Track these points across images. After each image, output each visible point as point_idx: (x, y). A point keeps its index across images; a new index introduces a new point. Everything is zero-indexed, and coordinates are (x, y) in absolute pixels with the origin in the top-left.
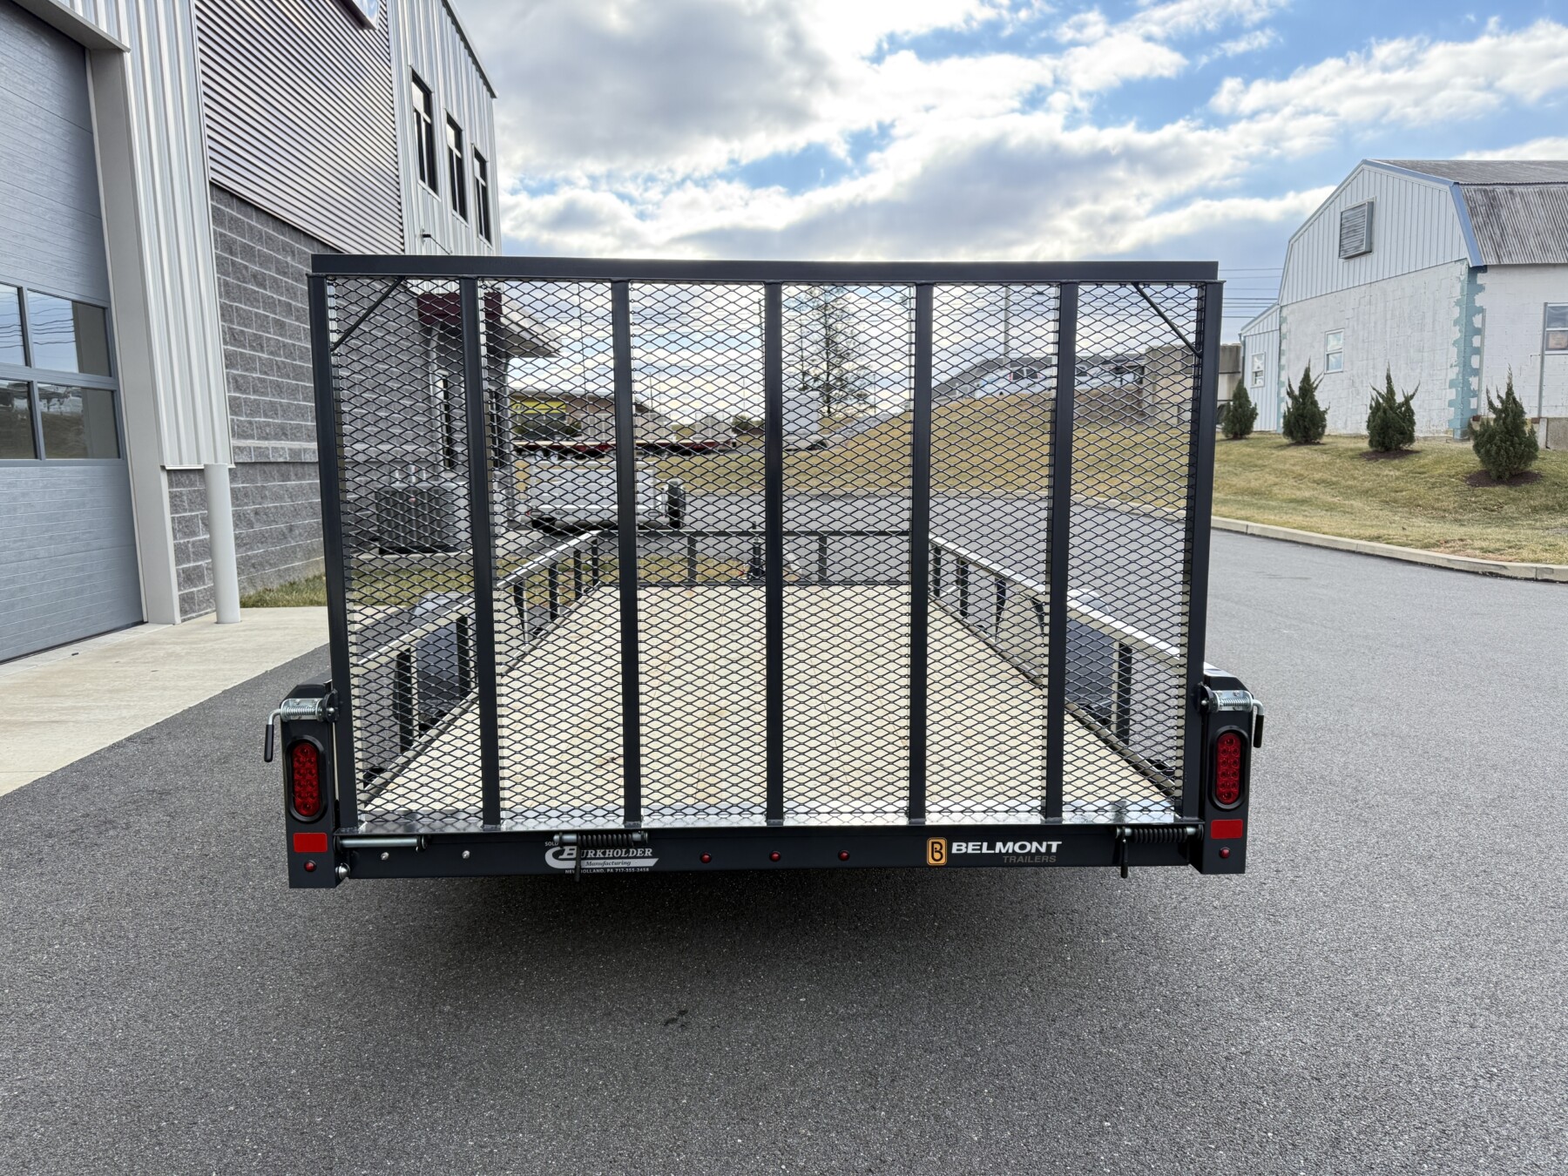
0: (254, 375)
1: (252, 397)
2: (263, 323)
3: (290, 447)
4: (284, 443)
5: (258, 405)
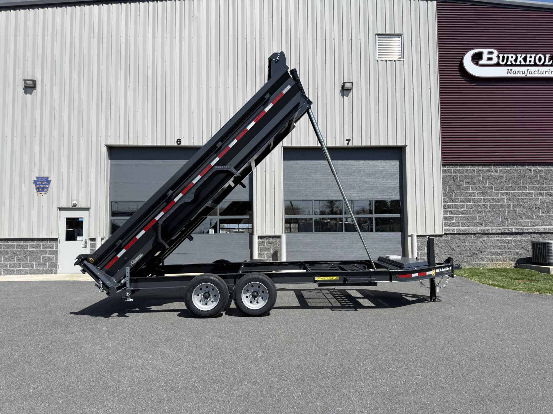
0: (462, 210)
1: (460, 216)
2: (470, 195)
3: (481, 228)
4: (478, 228)
5: (464, 218)
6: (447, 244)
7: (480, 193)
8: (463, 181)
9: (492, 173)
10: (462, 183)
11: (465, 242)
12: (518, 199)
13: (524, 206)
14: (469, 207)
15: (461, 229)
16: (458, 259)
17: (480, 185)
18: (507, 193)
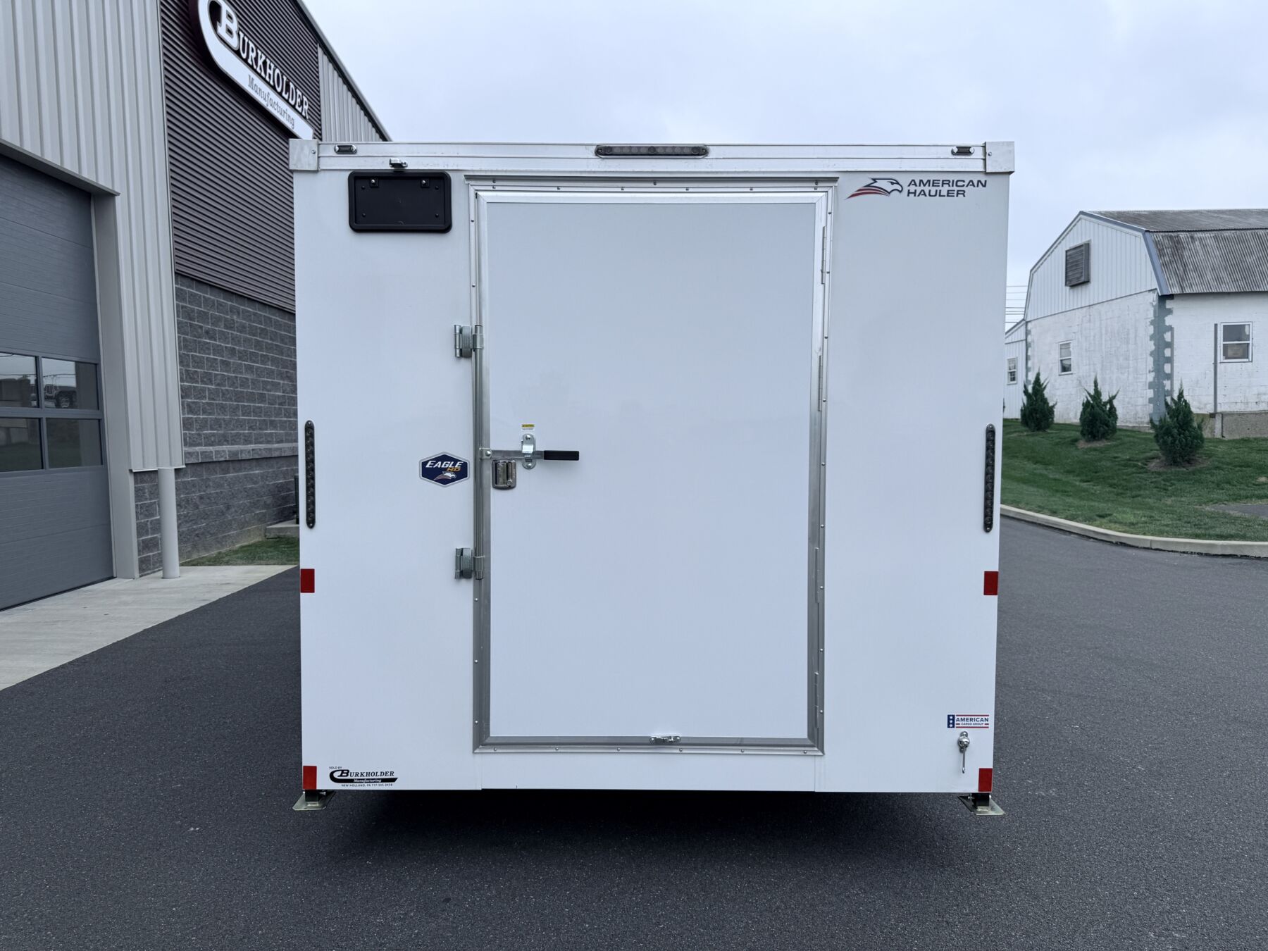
1: (202, 417)
2: (213, 364)
3: (230, 449)
4: (226, 448)
5: (205, 420)
6: (188, 493)
7: (223, 362)
8: (201, 327)
9: (235, 317)
10: (200, 330)
11: (209, 485)
12: (263, 381)
13: (269, 399)
14: (212, 396)
15: (206, 452)
16: (202, 530)
17: (222, 342)
18: (250, 368)
